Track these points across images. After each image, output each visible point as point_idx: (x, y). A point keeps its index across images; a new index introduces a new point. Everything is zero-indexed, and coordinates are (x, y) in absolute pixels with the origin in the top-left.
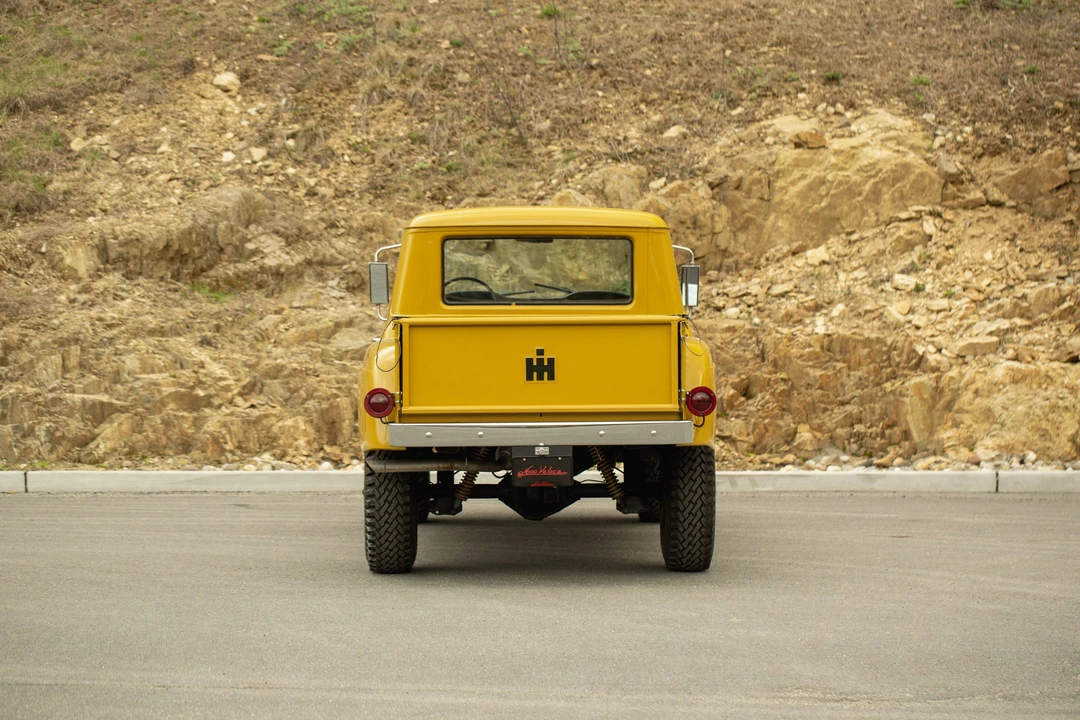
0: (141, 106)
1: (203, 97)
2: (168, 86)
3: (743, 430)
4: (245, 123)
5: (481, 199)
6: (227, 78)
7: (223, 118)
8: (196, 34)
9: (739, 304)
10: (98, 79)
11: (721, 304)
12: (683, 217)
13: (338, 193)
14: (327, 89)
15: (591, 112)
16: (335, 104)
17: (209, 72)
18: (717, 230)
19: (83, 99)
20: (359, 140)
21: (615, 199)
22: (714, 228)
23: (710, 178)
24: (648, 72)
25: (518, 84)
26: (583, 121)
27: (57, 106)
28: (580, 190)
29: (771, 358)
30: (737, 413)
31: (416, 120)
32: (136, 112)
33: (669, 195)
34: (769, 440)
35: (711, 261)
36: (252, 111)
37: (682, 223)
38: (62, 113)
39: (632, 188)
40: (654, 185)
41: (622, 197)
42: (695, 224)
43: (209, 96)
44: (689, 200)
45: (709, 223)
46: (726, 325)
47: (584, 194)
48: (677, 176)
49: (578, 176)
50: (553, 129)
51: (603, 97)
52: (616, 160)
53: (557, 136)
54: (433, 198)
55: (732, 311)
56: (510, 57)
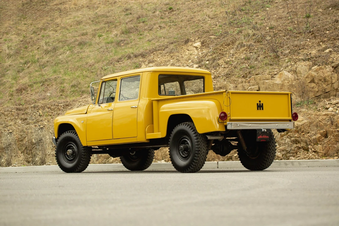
0: (167, 54)
1: (189, 50)
2: (178, 48)
3: (321, 149)
4: (196, 57)
5: (256, 76)
6: (198, 44)
7: (190, 56)
8: (195, 32)
9: (335, 107)
10: (158, 47)
11: (328, 107)
12: (320, 78)
13: (215, 77)
14: (224, 45)
15: (303, 46)
16: (226, 49)
17: (194, 43)
18: (333, 82)
19: (151, 53)
20: (229, 60)
21: (299, 73)
22: (332, 81)
23: (333, 65)
24: (328, 32)
25: (284, 39)
26: (300, 49)
27: (143, 56)
28: (288, 71)
29: (335, 124)
30: (321, 143)
31: (248, 52)
32: (165, 56)
33: (316, 71)
34: (330, 152)
35: (331, 93)
36: (200, 54)
37: (320, 80)
38: (144, 58)
39: (306, 69)
40: (313, 68)
41: (302, 73)
42: (325, 80)
43: (190, 49)
44: (323, 72)
45: (330, 80)
46: (324, 113)
47: (289, 72)
48: (321, 65)
49: (290, 67)
50: (289, 53)
51: (309, 41)
52: (304, 61)
53: (290, 55)
54: (243, 77)
55: (331, 109)
56: (285, 31)
